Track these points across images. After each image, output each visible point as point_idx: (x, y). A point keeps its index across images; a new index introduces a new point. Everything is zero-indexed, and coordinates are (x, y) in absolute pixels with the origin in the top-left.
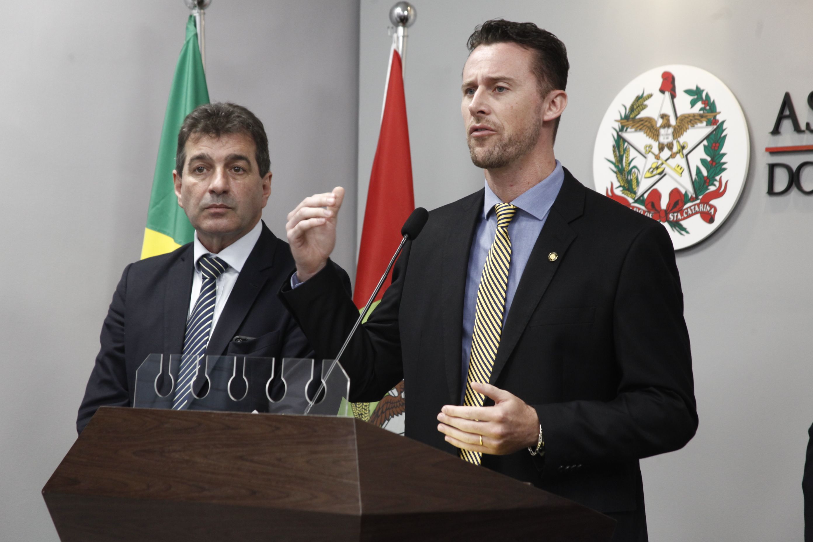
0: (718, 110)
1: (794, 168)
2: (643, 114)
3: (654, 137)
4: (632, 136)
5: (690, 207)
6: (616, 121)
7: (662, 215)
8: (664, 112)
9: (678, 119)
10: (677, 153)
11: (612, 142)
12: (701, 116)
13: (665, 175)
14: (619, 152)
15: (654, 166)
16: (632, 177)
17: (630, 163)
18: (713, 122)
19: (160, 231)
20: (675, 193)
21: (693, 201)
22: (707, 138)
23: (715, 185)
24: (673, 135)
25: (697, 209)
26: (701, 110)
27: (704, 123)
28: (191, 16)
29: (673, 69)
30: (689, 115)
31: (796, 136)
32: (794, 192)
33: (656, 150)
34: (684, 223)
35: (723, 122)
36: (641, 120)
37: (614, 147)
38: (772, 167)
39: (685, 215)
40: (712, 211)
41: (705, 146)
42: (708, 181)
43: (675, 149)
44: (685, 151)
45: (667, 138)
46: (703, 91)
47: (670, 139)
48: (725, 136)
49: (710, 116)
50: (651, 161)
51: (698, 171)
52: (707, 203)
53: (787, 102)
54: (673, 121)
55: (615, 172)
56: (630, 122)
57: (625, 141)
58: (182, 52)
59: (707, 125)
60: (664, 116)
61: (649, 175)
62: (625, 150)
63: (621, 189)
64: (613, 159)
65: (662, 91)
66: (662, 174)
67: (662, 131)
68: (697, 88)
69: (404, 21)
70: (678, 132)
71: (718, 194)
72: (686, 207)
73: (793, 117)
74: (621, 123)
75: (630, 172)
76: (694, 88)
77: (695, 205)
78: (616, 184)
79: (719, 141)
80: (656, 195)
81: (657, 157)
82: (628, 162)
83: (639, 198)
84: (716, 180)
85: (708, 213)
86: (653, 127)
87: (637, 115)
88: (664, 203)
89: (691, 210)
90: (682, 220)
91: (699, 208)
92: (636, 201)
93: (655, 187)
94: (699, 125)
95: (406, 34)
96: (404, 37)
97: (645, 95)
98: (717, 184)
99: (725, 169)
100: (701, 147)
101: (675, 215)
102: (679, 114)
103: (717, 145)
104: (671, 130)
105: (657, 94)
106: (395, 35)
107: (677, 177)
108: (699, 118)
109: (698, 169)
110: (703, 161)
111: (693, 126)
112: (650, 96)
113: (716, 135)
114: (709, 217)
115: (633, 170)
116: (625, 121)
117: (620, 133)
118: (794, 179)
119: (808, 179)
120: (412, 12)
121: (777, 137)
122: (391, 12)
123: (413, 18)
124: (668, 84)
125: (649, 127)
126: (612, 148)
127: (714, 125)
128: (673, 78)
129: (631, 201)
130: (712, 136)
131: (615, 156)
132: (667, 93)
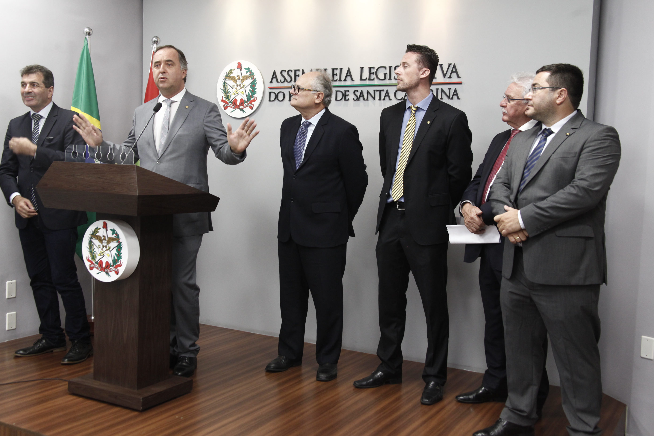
0: (254, 75)
1: (277, 94)
2: (232, 75)
3: (235, 82)
4: (228, 82)
5: (246, 104)
6: (224, 77)
7: (238, 106)
8: (238, 75)
10: (242, 88)
11: (222, 84)
12: (249, 76)
13: (239, 94)
14: (225, 87)
15: (235, 91)
16: (229, 95)
17: (228, 90)
18: (253, 78)
19: (76, 107)
20: (242, 100)
21: (247, 103)
22: (251, 83)
23: (253, 98)
25: (248, 105)
26: (249, 74)
27: (250, 79)
28: (86, 38)
29: (241, 61)
30: (246, 76)
31: (277, 83)
32: (276, 100)
33: (236, 86)
34: (244, 109)
35: (256, 78)
36: (231, 77)
38: (270, 93)
39: (245, 107)
40: (253, 106)
41: (250, 86)
42: (251, 96)
43: (242, 86)
44: (245, 87)
45: (239, 83)
46: (250, 68)
47: (240, 83)
48: (256, 83)
49: (252, 76)
50: (234, 90)
51: (248, 93)
52: (251, 103)
53: (274, 73)
54: (241, 78)
55: (224, 93)
56: (228, 77)
57: (226, 83)
58: (83, 50)
59: (251, 79)
60: (238, 76)
61: (234, 94)
63: (225, 98)
64: (223, 89)
65: (238, 68)
66: (238, 94)
67: (238, 81)
68: (248, 67)
69: (156, 42)
70: (242, 81)
71: (254, 101)
72: (245, 104)
73: (276, 78)
75: (228, 93)
76: (247, 68)
77: (247, 104)
78: (224, 97)
80: (236, 100)
81: (236, 89)
83: (231, 101)
84: (254, 96)
85: (251, 106)
86: (235, 79)
87: (230, 75)
88: (238, 103)
89: (246, 105)
90: (244, 108)
91: (249, 105)
92: (230, 102)
93: (235, 98)
94: (249, 79)
98: (254, 97)
99: (256, 93)
100: (249, 86)
101: (242, 107)
102: (243, 76)
103: (254, 85)
104: (240, 80)
105: (236, 69)
106: (153, 47)
107: (242, 95)
108: (249, 77)
109: (248, 92)
110: (250, 90)
111: (247, 79)
112: (234, 70)
114: (252, 108)
115: (229, 92)
116: (226, 77)
118: (277, 97)
119: (281, 97)
120: (159, 40)
121: (272, 84)
122: (152, 40)
123: (159, 41)
124: (240, 66)
125: (234, 79)
126: (222, 85)
127: (253, 79)
128: (241, 64)
129: (228, 102)
130: (253, 83)
131: (223, 88)
132: (239, 69)
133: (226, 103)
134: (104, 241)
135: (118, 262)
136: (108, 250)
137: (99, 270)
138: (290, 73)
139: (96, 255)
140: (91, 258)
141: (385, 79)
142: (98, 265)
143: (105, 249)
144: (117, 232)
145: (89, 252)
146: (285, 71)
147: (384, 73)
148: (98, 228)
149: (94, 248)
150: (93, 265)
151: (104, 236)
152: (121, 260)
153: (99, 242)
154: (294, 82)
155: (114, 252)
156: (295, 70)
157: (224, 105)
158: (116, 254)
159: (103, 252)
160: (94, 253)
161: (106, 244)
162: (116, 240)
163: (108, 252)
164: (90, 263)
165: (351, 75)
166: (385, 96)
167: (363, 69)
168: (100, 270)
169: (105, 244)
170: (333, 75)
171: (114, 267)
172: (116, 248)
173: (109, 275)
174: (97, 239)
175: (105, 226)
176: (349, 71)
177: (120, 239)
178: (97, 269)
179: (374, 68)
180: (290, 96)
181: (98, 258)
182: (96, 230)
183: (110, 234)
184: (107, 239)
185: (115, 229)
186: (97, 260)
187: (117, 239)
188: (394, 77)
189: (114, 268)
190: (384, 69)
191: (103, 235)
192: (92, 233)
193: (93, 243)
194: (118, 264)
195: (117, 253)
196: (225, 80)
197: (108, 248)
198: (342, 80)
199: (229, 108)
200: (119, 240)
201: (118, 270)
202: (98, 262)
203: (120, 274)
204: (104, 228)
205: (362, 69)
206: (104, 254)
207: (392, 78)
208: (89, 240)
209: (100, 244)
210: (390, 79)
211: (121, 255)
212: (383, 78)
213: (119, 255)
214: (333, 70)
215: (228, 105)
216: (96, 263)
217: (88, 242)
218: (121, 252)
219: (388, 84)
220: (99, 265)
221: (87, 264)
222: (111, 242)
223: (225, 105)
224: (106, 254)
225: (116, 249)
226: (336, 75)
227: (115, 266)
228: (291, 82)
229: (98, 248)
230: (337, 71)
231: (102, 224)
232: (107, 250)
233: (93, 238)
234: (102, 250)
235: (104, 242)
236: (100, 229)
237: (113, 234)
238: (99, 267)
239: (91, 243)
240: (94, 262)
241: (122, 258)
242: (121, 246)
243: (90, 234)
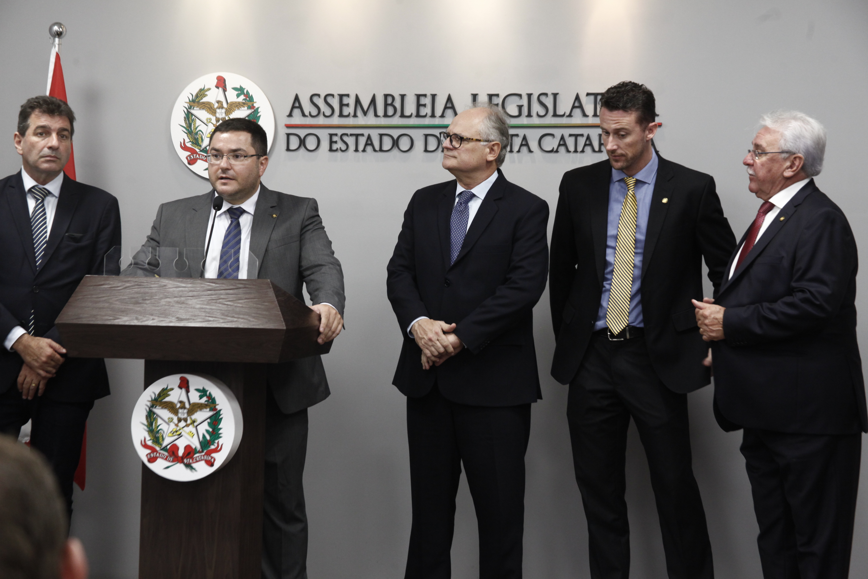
0: (254, 101)
1: (302, 137)
2: (204, 100)
3: (213, 114)
4: (196, 112)
6: (186, 102)
8: (218, 99)
9: (229, 104)
11: (183, 115)
12: (244, 104)
14: (189, 121)
15: (213, 131)
16: (199, 137)
17: (196, 129)
18: (251, 107)
22: (248, 116)
24: (226, 114)
26: (243, 100)
27: (246, 108)
29: (224, 75)
30: (236, 103)
31: (303, 118)
32: (302, 149)
33: (214, 121)
35: (258, 108)
36: (203, 103)
37: (185, 118)
38: (288, 135)
45: (222, 115)
46: (245, 89)
47: (224, 115)
48: (260, 116)
49: (250, 104)
50: (211, 128)
53: (297, 98)
54: (225, 105)
55: (187, 133)
56: (196, 104)
57: (192, 115)
59: (248, 109)
60: (218, 102)
61: (210, 136)
62: (193, 120)
63: (191, 143)
64: (184, 125)
65: (217, 87)
67: (218, 111)
68: (241, 86)
69: (59, 34)
70: (228, 112)
73: (300, 107)
74: (189, 104)
75: (197, 133)
76: (238, 87)
78: (187, 140)
79: (256, 119)
81: (215, 126)
82: (195, 128)
83: (203, 149)
86: (211, 108)
87: (200, 100)
92: (201, 151)
94: (243, 108)
95: (60, 43)
96: (59, 45)
97: (206, 88)
102: (229, 102)
104: (224, 111)
105: (214, 89)
106: (54, 43)
108: (242, 104)
111: (239, 109)
112: (209, 89)
113: (254, 115)
115: (199, 132)
116: (193, 103)
117: (189, 110)
118: (302, 142)
119: (311, 143)
120: (64, 29)
121: (290, 118)
122: (51, 29)
123: (64, 33)
124: (221, 83)
125: (209, 108)
126: (183, 119)
127: (252, 109)
128: (225, 80)
129: (198, 150)
130: (251, 116)
131: (186, 123)
132: (220, 88)
133: (193, 152)
134: (180, 411)
135: (212, 443)
136: (191, 426)
137: (169, 461)
138: (329, 99)
139: (163, 436)
140: (151, 441)
141: (520, 115)
142: (166, 454)
143: (182, 424)
144: (210, 393)
145: (148, 431)
146: (319, 95)
147: (518, 106)
148: (169, 388)
149: (158, 424)
150: (156, 454)
151: (181, 402)
152: (218, 442)
153: (170, 412)
154: (338, 117)
155: (204, 428)
156: (339, 95)
157: (189, 156)
158: (207, 431)
159: (180, 430)
160: (158, 432)
161: (186, 416)
162: (207, 407)
163: (191, 428)
164: (148, 451)
165: (453, 108)
166: (522, 145)
167: (477, 96)
168: (173, 461)
169: (184, 415)
170: (419, 105)
171: (203, 454)
172: (209, 420)
173: (192, 468)
174: (165, 408)
175: (184, 385)
176: (449, 99)
177: (218, 405)
178: (166, 459)
179: (497, 95)
180: (332, 142)
181: (167, 441)
182: (165, 392)
183: (195, 397)
184: (187, 406)
185: (207, 388)
186: (165, 444)
187: (209, 406)
188: (537, 112)
189: (204, 456)
190: (516, 98)
191: (181, 399)
192: (153, 398)
193: (157, 415)
194: (212, 447)
195: (211, 430)
196: (190, 108)
197: (189, 422)
198: (435, 115)
199: (199, 161)
200: (215, 406)
201: (212, 458)
202: (168, 447)
203: (217, 465)
204: (180, 387)
205: (475, 96)
206: (181, 433)
207: (534, 113)
208: (146, 410)
209: (172, 416)
210: (529, 115)
211: (220, 432)
212: (516, 113)
213: (215, 433)
214: (418, 96)
215: (198, 156)
216: (164, 449)
217: (145, 413)
218: (220, 427)
219: (526, 124)
220: (168, 453)
221: (143, 454)
222: (196, 412)
223: (191, 156)
224: (185, 431)
225: (209, 423)
226: (425, 105)
227: (205, 451)
228: (333, 116)
229: (168, 424)
230: (426, 99)
231: (178, 382)
232: (187, 426)
233: (156, 407)
234: (177, 425)
235: (181, 413)
236: (172, 389)
237: (201, 397)
238: (171, 456)
239: (151, 416)
240: (158, 449)
241: (221, 437)
242: (221, 417)
243: (150, 399)
